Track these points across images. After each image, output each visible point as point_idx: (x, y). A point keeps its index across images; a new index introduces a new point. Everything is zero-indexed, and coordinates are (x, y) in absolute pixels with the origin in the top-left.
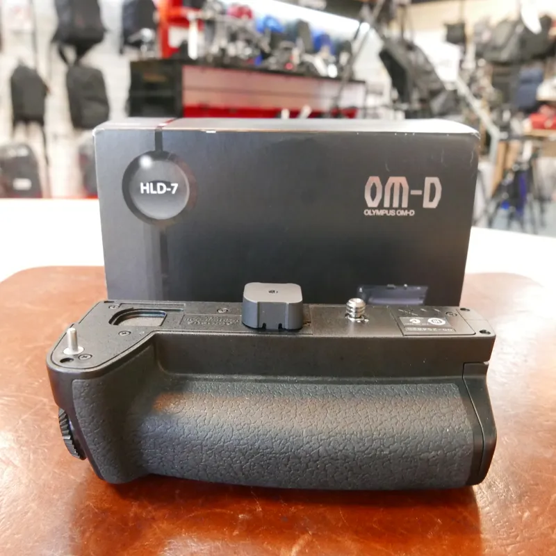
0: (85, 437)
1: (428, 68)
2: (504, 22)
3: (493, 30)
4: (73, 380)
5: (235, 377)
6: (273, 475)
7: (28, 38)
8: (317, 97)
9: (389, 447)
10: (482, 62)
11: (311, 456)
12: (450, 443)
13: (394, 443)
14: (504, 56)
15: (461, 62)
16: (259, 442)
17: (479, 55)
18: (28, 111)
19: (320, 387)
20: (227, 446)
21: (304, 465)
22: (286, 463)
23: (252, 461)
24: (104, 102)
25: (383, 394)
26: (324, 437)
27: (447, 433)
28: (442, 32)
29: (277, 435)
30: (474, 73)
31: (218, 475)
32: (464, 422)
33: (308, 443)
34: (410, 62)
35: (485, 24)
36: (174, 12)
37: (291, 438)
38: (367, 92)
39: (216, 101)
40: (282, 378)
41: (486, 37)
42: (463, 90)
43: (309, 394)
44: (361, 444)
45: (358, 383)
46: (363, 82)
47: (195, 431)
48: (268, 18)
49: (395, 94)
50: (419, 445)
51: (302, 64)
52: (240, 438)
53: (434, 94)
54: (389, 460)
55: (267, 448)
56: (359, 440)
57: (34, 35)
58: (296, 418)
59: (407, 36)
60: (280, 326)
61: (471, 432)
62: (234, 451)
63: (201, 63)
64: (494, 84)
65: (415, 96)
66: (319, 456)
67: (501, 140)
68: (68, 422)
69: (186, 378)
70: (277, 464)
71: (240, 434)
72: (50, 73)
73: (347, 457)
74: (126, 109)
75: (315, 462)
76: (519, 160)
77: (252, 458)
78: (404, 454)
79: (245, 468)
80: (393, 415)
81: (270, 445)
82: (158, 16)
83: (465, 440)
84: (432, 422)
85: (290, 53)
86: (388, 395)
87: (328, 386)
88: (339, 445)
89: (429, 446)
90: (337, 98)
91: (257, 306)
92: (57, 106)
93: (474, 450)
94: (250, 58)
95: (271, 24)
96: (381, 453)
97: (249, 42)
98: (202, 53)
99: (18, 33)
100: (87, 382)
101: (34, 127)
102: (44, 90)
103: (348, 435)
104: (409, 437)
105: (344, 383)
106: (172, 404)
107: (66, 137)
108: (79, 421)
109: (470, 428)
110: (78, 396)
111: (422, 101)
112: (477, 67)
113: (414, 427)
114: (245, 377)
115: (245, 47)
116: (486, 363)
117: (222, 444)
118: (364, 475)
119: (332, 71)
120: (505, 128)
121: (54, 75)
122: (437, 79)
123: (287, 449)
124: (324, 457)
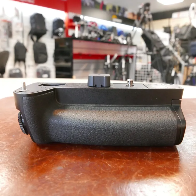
0: (27, 121)
1: (159, 40)
2: (184, 26)
3: (181, 29)
4: (23, 97)
5: (85, 105)
6: (99, 138)
7: (21, 33)
8: (119, 51)
9: (144, 126)
10: (177, 39)
11: (114, 129)
12: (168, 124)
13: (146, 124)
14: (185, 37)
15: (170, 39)
16: (94, 124)
17: (176, 37)
18: (20, 57)
19: (117, 108)
20: (82, 126)
21: (111, 134)
22: (104, 132)
23: (91, 132)
24: (46, 54)
25: (141, 110)
26: (119, 122)
27: (167, 121)
28: (163, 30)
29: (101, 121)
30: (175, 43)
31: (78, 139)
32: (173, 118)
33: (113, 124)
34: (152, 38)
35: (178, 27)
36: (70, 24)
37: (106, 123)
38: (137, 49)
39: (84, 52)
40: (103, 105)
41: (178, 31)
42: (171, 48)
43: (113, 110)
44: (133, 125)
45: (132, 107)
46: (135, 46)
47: (69, 121)
48: (102, 26)
49: (147, 49)
50: (156, 125)
51: (114, 39)
52: (86, 123)
53: (161, 49)
54: (145, 131)
55: (97, 127)
56: (133, 123)
57: (23, 32)
58: (108, 117)
59: (152, 29)
60: (102, 85)
61: (176, 121)
62: (84, 128)
63: (79, 39)
64: (182, 47)
65: (155, 49)
66: (117, 130)
67: (185, 66)
68: (21, 120)
69: (67, 105)
70: (101, 133)
71: (87, 122)
72: (28, 45)
73: (128, 130)
74: (53, 56)
75: (116, 132)
76: (192, 73)
77: (91, 131)
78: (150, 129)
79: (89, 135)
80: (146, 116)
81: (98, 125)
82: (65, 25)
83: (174, 123)
84: (161, 118)
85: (110, 36)
86: (143, 110)
87: (120, 107)
88: (125, 125)
89: (160, 125)
90: (127, 51)
91: (93, 77)
92: (30, 56)
93: (178, 128)
94: (96, 37)
95: (103, 28)
96: (141, 128)
97: (96, 32)
98: (80, 36)
99: (18, 32)
100: (28, 98)
101: (22, 63)
102: (25, 50)
103: (128, 122)
104: (152, 122)
105: (127, 107)
106: (61, 113)
107: (32, 66)
108: (25, 115)
109: (176, 119)
110: (25, 104)
111: (157, 51)
112: (176, 41)
113: (154, 119)
114: (89, 105)
115: (95, 34)
116: (180, 100)
117: (79, 125)
118: (134, 138)
119: (125, 42)
120: (187, 61)
121: (29, 45)
122: (162, 44)
123: (105, 127)
124: (119, 130)
